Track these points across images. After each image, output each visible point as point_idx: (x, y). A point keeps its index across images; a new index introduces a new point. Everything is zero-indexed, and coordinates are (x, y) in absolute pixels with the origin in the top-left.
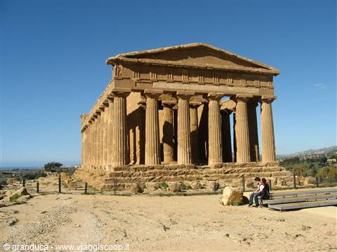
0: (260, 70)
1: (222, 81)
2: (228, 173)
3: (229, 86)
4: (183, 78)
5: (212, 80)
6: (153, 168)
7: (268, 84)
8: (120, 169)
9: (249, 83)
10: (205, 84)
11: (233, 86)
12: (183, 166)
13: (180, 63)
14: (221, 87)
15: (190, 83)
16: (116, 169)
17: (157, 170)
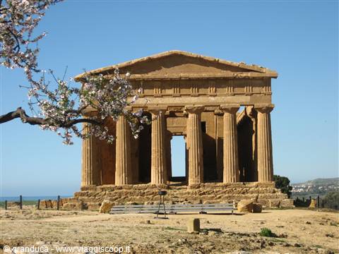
0: (249, 74)
1: (202, 91)
2: (204, 193)
3: (211, 96)
4: (154, 92)
5: (190, 91)
6: (121, 188)
7: (264, 90)
8: (87, 189)
9: (238, 90)
10: (181, 96)
11: (216, 96)
12: (154, 186)
13: (150, 75)
14: (201, 98)
15: (162, 96)
16: (83, 189)
17: (124, 190)
